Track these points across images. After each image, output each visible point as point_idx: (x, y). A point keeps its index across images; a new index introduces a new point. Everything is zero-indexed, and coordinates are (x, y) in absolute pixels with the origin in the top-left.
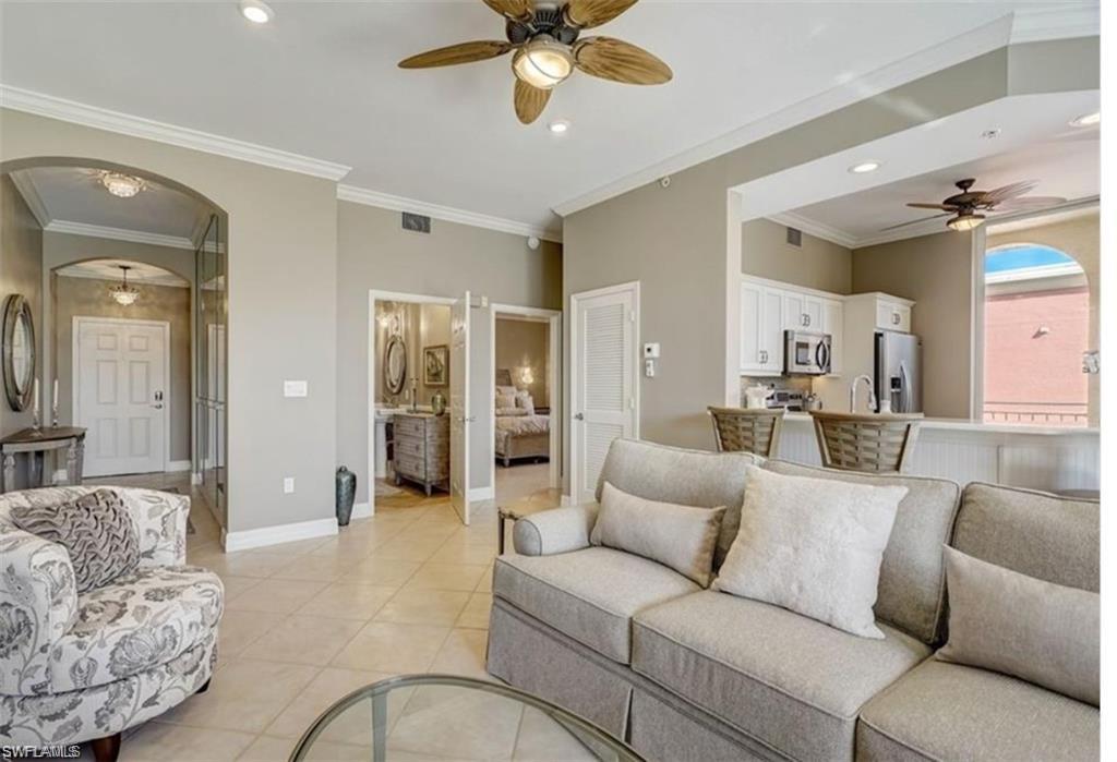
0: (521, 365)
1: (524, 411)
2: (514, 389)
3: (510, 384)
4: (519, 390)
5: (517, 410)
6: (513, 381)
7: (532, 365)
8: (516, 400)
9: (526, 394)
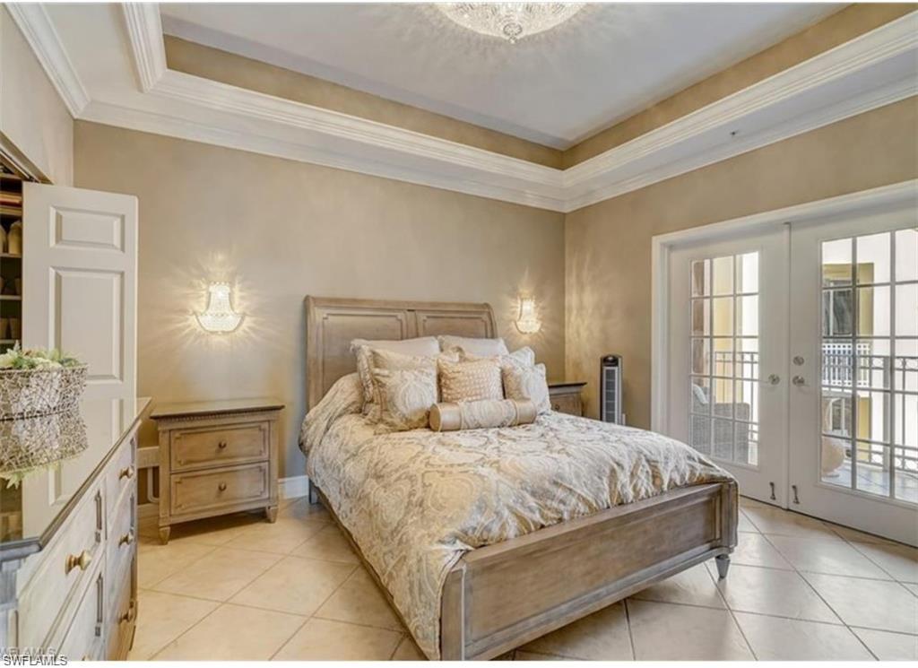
0: (514, 294)
1: (526, 408)
2: (500, 346)
3: (492, 334)
4: (512, 348)
5: (506, 409)
6: (499, 329)
7: (539, 295)
8: (504, 376)
9: (527, 357)
